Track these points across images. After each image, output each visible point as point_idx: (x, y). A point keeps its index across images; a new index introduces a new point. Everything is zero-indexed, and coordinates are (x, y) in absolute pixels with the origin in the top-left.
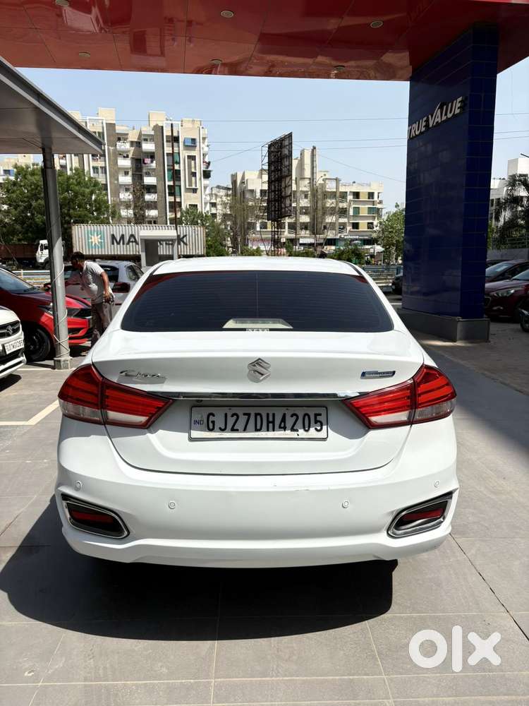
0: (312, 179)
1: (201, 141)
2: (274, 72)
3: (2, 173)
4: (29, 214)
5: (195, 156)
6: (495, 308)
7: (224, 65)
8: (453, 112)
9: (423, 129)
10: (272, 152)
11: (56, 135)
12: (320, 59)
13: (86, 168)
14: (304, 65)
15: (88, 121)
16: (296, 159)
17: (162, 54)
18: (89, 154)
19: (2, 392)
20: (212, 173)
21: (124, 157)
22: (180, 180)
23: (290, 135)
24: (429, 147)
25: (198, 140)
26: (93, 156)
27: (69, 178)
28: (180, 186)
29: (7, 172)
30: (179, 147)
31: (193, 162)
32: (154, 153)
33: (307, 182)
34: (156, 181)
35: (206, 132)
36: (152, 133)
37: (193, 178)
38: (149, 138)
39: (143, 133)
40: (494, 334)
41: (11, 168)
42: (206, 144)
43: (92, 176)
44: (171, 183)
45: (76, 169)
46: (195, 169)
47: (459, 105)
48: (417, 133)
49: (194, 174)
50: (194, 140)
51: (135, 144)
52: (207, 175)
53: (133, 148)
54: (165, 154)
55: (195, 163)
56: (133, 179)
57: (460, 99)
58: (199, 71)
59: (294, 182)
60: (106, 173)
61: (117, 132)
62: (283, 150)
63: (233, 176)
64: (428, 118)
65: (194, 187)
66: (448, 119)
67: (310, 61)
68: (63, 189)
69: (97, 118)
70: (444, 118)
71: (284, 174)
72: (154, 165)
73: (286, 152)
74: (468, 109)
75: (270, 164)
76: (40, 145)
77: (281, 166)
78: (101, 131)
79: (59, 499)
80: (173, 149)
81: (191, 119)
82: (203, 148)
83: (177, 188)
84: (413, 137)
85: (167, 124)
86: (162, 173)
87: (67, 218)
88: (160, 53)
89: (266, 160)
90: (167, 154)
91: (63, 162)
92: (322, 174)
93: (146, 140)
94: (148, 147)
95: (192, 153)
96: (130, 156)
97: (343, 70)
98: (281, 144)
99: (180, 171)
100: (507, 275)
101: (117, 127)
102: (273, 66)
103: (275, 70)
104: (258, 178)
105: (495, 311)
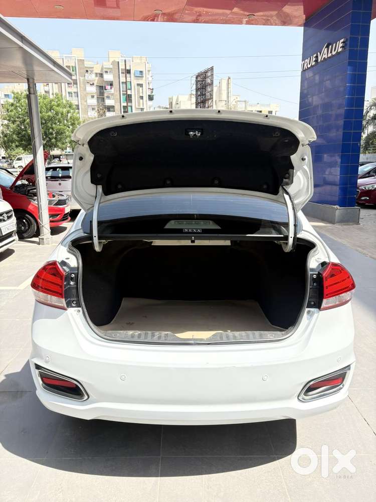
0: (227, 101)
1: (147, 73)
2: (200, 20)
3: (3, 96)
4: (23, 127)
5: (142, 84)
6: (363, 198)
7: (164, 14)
8: (336, 51)
9: (313, 63)
10: (199, 81)
11: (36, 68)
12: (236, 10)
13: (64, 94)
14: (223, 14)
15: (64, 58)
16: (216, 86)
17: (118, 7)
18: (65, 83)
19: (1, 262)
20: (154, 97)
21: (91, 85)
22: (131, 102)
23: (212, 69)
24: (317, 77)
25: (144, 73)
26: (68, 84)
27: (51, 101)
28: (131, 107)
29: (7, 96)
30: (130, 77)
31: (141, 88)
32: (112, 82)
33: (224, 103)
34: (114, 103)
35: (150, 66)
36: (111, 66)
37: (141, 101)
38: (109, 71)
39: (104, 67)
40: (363, 218)
41: (9, 94)
42: (151, 75)
43: (68, 99)
44: (125, 104)
45: (57, 94)
46: (143, 94)
47: (341, 45)
48: (309, 66)
49: (142, 98)
50: (141, 72)
51: (98, 75)
52: (151, 98)
53: (97, 78)
54: (121, 83)
55: (143, 90)
56: (98, 102)
57: (342, 40)
58: (145, 19)
59: (214, 103)
60: (78, 96)
61: (85, 66)
62: (207, 79)
63: (170, 99)
64: (317, 54)
65: (141, 107)
66: (333, 56)
67: (228, 12)
68: (47, 109)
69: (70, 56)
70: (330, 55)
71: (207, 97)
72: (112, 91)
73: (209, 81)
74: (348, 48)
75: (197, 90)
76: (26, 76)
77: (205, 91)
78: (74, 65)
79: (33, 368)
80: (126, 79)
81: (139, 57)
82: (148, 78)
83: (129, 108)
84: (306, 70)
85: (122, 60)
86: (119, 97)
87: (51, 130)
88: (116, 6)
89: (194, 87)
90: (122, 82)
91: (47, 88)
92: (235, 97)
93: (106, 72)
94: (108, 77)
95: (140, 82)
96: (95, 84)
97: (253, 17)
98: (206, 75)
99: (131, 95)
100: (372, 173)
101: (85, 63)
102: (200, 15)
103: (201, 18)
104: (188, 100)
105: (364, 200)
